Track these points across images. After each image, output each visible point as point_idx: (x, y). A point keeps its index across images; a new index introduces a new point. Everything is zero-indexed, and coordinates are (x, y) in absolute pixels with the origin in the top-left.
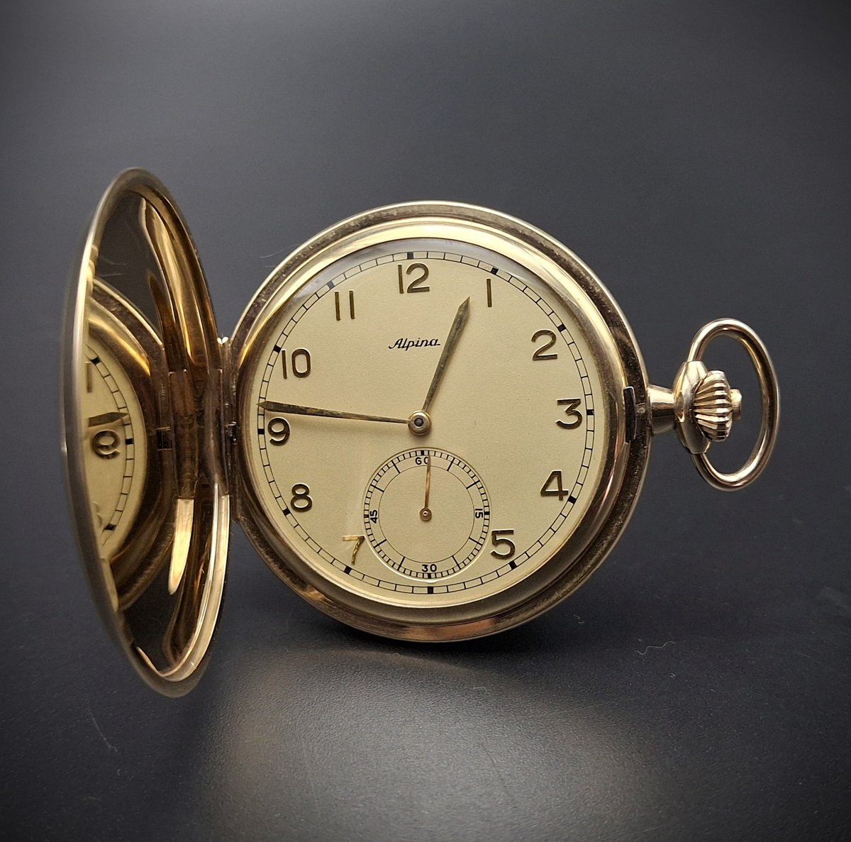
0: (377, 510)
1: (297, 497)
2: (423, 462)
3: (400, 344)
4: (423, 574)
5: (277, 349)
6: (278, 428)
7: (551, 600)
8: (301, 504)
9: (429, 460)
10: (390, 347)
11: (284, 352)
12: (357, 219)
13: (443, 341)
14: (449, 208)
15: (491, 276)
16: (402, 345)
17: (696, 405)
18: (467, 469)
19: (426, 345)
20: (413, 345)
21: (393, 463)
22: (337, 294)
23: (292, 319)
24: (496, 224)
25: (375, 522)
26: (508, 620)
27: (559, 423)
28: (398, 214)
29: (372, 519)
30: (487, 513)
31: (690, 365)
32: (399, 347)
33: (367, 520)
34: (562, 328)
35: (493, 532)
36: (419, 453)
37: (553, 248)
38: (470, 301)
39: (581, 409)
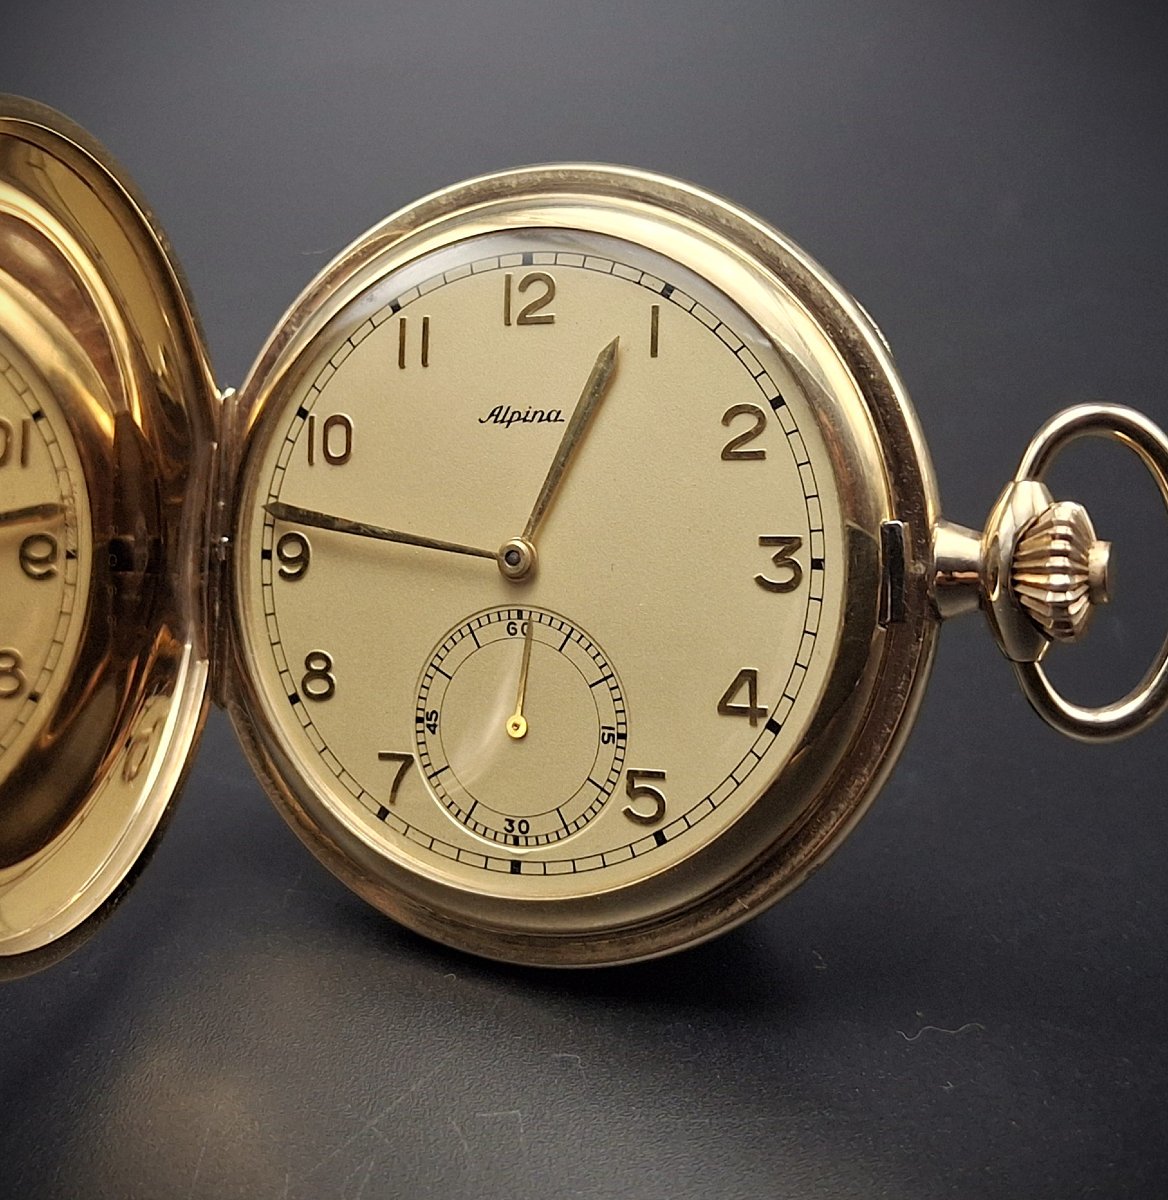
0: (438, 711)
1: (312, 675)
2: (519, 631)
3: (497, 416)
4: (506, 836)
5: (302, 413)
6: (292, 551)
7: (727, 914)
8: (318, 687)
9: (530, 628)
10: (480, 420)
11: (312, 418)
12: (452, 193)
13: (567, 416)
14: (604, 177)
15: (661, 301)
16: (500, 418)
17: (1016, 565)
18: (593, 651)
19: (540, 420)
20: (518, 419)
21: (468, 628)
22: (403, 321)
23: (330, 362)
24: (683, 206)
25: (433, 732)
26: (650, 940)
27: (760, 581)
28: (519, 184)
29: (429, 726)
30: (623, 736)
31: (1020, 488)
32: (495, 421)
33: (420, 726)
34: (777, 402)
35: (629, 771)
36: (514, 615)
37: (780, 254)
38: (621, 344)
39: (802, 557)
